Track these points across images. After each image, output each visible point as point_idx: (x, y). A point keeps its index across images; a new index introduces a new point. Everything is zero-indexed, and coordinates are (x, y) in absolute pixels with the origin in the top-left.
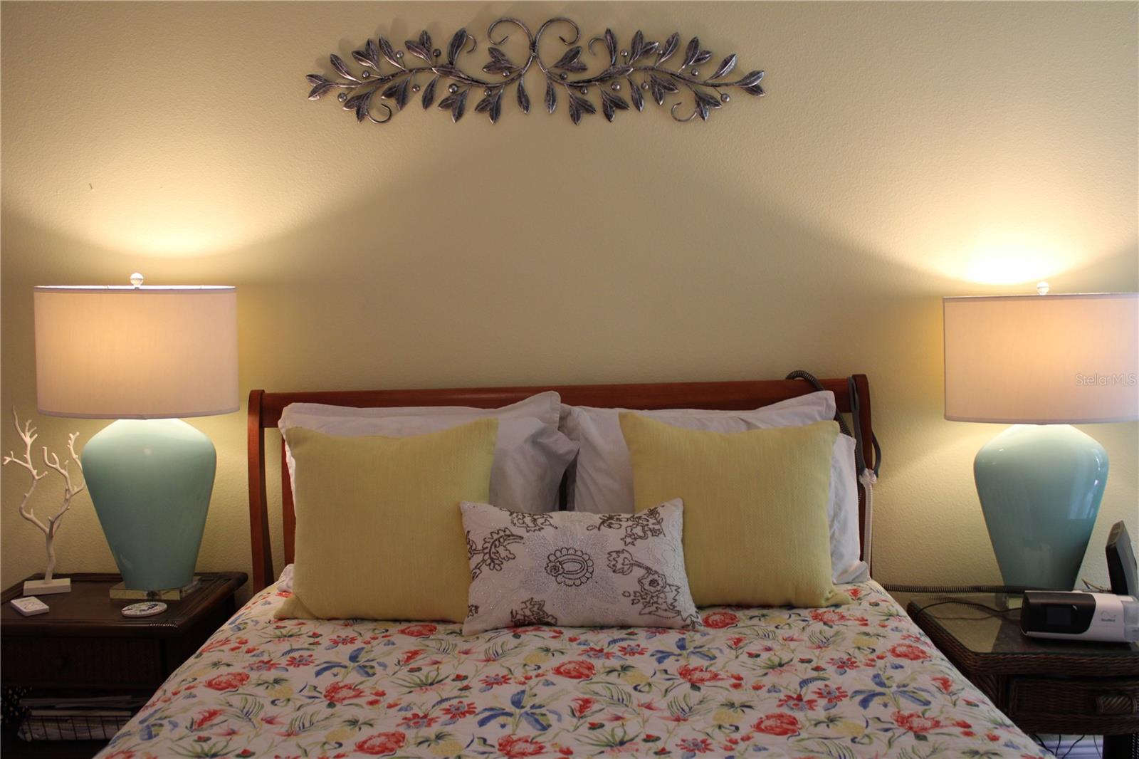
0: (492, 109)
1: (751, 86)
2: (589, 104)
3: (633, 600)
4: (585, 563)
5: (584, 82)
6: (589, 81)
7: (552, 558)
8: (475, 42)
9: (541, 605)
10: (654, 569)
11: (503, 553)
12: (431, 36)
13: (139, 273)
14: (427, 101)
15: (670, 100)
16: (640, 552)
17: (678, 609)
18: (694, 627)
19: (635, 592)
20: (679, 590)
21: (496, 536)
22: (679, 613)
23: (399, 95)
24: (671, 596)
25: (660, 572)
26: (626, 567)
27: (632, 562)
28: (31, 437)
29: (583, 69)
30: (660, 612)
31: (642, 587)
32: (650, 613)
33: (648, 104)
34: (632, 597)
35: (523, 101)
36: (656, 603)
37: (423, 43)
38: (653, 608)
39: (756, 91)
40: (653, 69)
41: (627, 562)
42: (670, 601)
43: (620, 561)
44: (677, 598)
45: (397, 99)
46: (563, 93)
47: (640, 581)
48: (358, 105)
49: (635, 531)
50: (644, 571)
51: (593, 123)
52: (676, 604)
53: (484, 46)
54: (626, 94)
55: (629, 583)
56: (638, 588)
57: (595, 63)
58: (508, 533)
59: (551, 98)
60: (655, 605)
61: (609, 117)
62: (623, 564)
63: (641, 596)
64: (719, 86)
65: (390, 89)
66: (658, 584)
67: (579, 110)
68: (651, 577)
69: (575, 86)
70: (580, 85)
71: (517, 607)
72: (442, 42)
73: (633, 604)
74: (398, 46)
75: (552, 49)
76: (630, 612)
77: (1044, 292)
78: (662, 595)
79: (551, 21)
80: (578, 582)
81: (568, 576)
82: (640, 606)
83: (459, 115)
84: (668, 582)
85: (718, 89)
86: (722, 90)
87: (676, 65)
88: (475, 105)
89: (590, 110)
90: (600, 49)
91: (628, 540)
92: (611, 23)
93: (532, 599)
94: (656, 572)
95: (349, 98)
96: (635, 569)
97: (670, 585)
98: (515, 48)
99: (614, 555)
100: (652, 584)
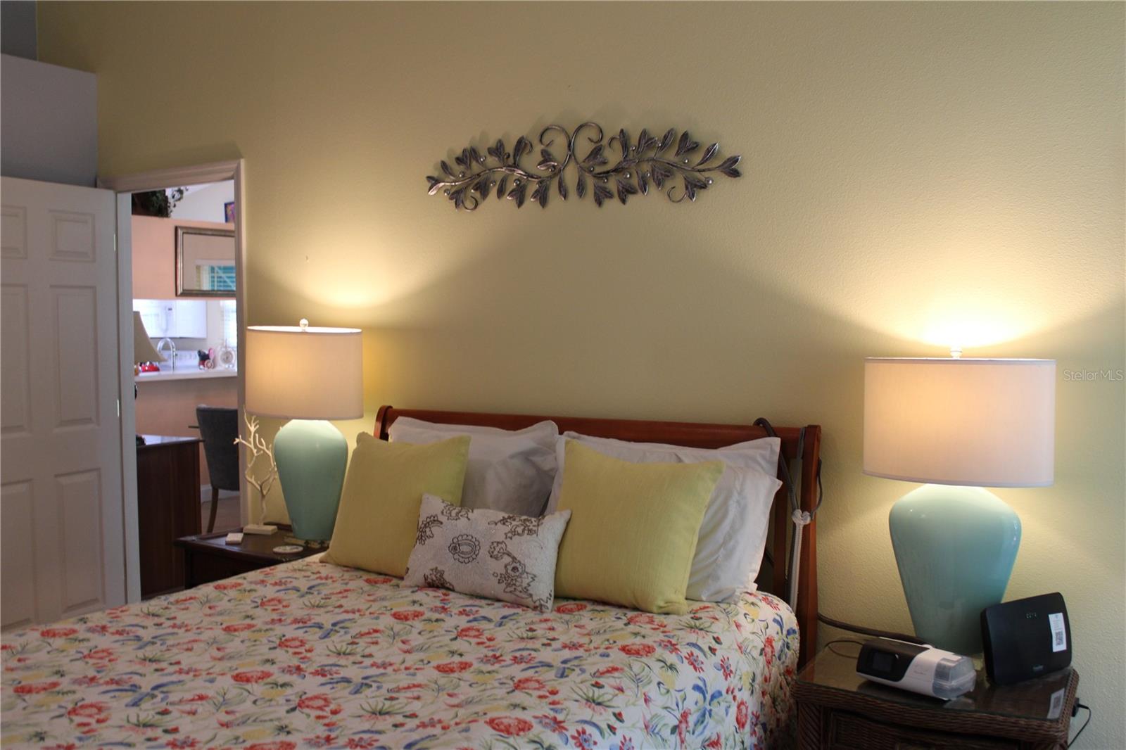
0: (542, 197)
1: (731, 169)
2: (608, 190)
3: (499, 580)
4: (475, 546)
5: (604, 173)
6: (608, 172)
7: (455, 540)
8: (531, 146)
9: (442, 573)
10: (518, 559)
11: (428, 533)
12: (504, 143)
13: (306, 319)
14: (501, 193)
15: (669, 184)
16: (514, 546)
17: (531, 592)
18: (541, 609)
19: (501, 574)
20: (535, 578)
21: (428, 520)
22: (531, 595)
23: (483, 189)
24: (526, 581)
25: (522, 562)
26: (500, 555)
27: (505, 551)
28: (255, 427)
29: (604, 163)
30: (518, 593)
31: (507, 571)
32: (511, 592)
33: (652, 189)
34: (499, 578)
35: (563, 192)
36: (515, 585)
37: (498, 150)
38: (512, 589)
39: (735, 174)
40: (653, 160)
41: (502, 550)
42: (525, 585)
43: (497, 549)
44: (531, 584)
45: (481, 192)
46: (590, 182)
47: (506, 567)
48: (457, 197)
49: (518, 529)
50: (511, 559)
51: (613, 204)
52: (529, 588)
53: (538, 148)
54: (635, 182)
55: (498, 567)
56: (504, 572)
57: (613, 157)
58: (436, 518)
59: (581, 188)
60: (514, 587)
61: (624, 201)
62: (498, 552)
63: (505, 577)
64: (704, 171)
65: (476, 184)
66: (518, 571)
67: (601, 197)
68: (514, 565)
69: (598, 176)
70: (601, 175)
71: (428, 572)
72: (510, 148)
73: (499, 583)
74: (483, 152)
75: (583, 147)
76: (498, 589)
77: (956, 356)
78: (519, 580)
79: (581, 127)
80: (467, 560)
81: (461, 555)
82: (503, 585)
83: (520, 203)
84: (526, 570)
85: (703, 173)
86: (707, 174)
87: (671, 156)
88: (532, 194)
89: (609, 195)
90: (617, 145)
91: (510, 535)
92: (625, 124)
93: (437, 568)
94: (519, 562)
95: (451, 192)
96: (506, 556)
97: (527, 573)
98: (559, 148)
99: (495, 544)
100: (513, 573)
